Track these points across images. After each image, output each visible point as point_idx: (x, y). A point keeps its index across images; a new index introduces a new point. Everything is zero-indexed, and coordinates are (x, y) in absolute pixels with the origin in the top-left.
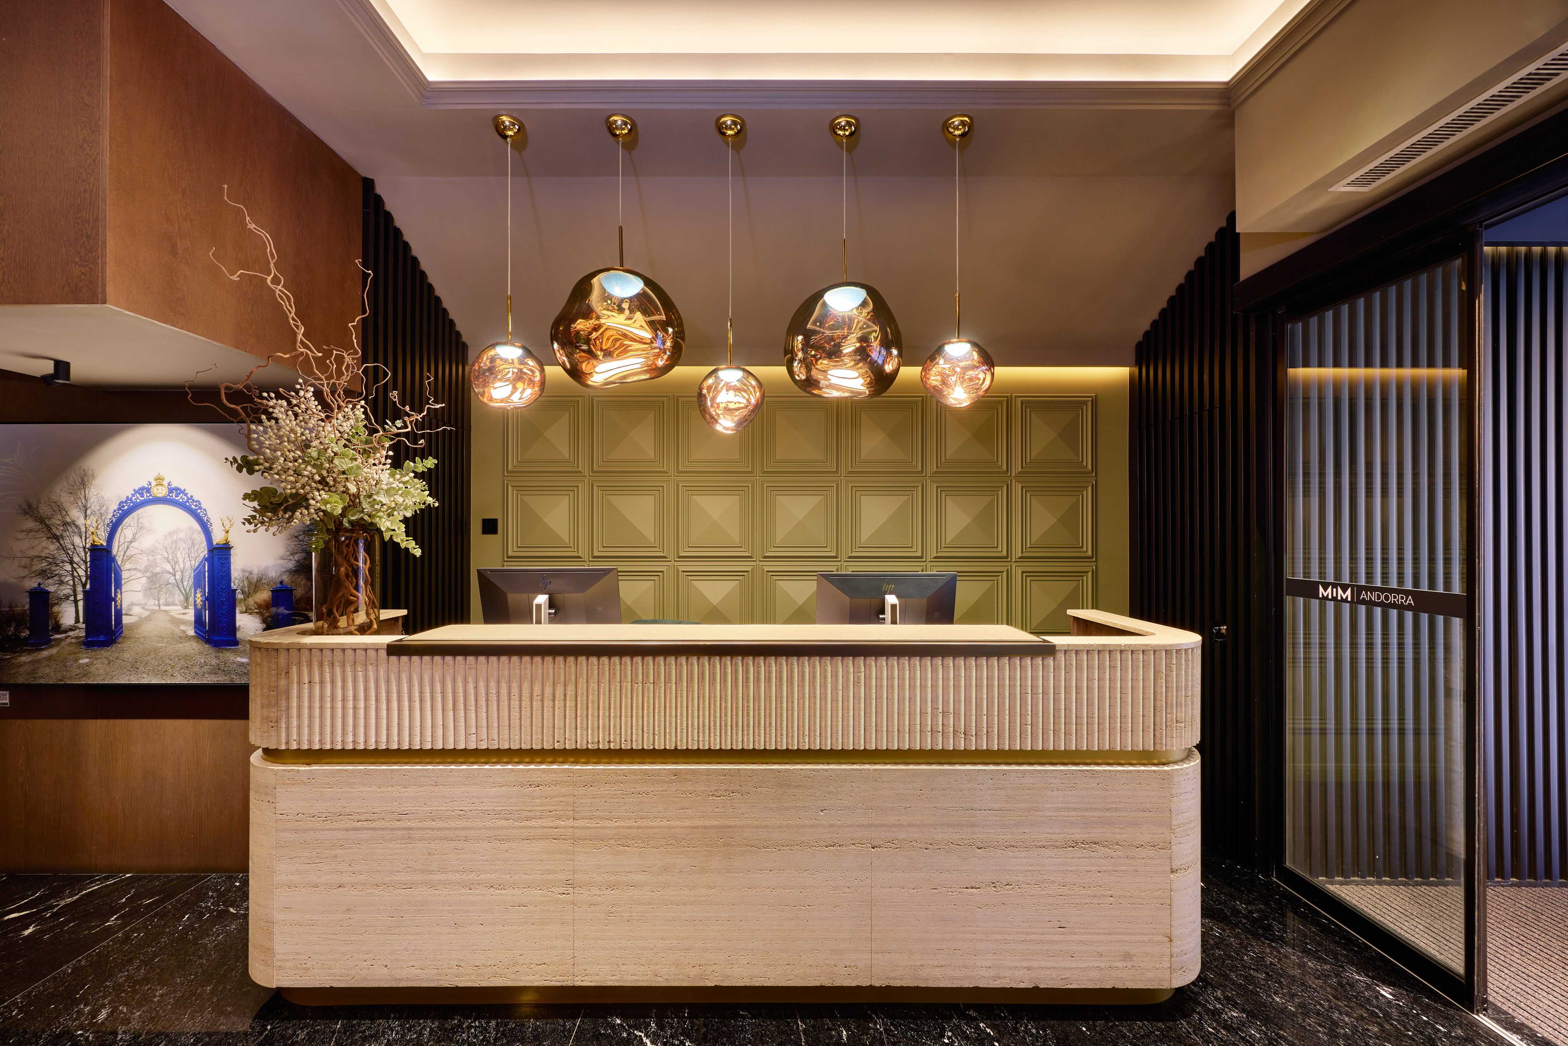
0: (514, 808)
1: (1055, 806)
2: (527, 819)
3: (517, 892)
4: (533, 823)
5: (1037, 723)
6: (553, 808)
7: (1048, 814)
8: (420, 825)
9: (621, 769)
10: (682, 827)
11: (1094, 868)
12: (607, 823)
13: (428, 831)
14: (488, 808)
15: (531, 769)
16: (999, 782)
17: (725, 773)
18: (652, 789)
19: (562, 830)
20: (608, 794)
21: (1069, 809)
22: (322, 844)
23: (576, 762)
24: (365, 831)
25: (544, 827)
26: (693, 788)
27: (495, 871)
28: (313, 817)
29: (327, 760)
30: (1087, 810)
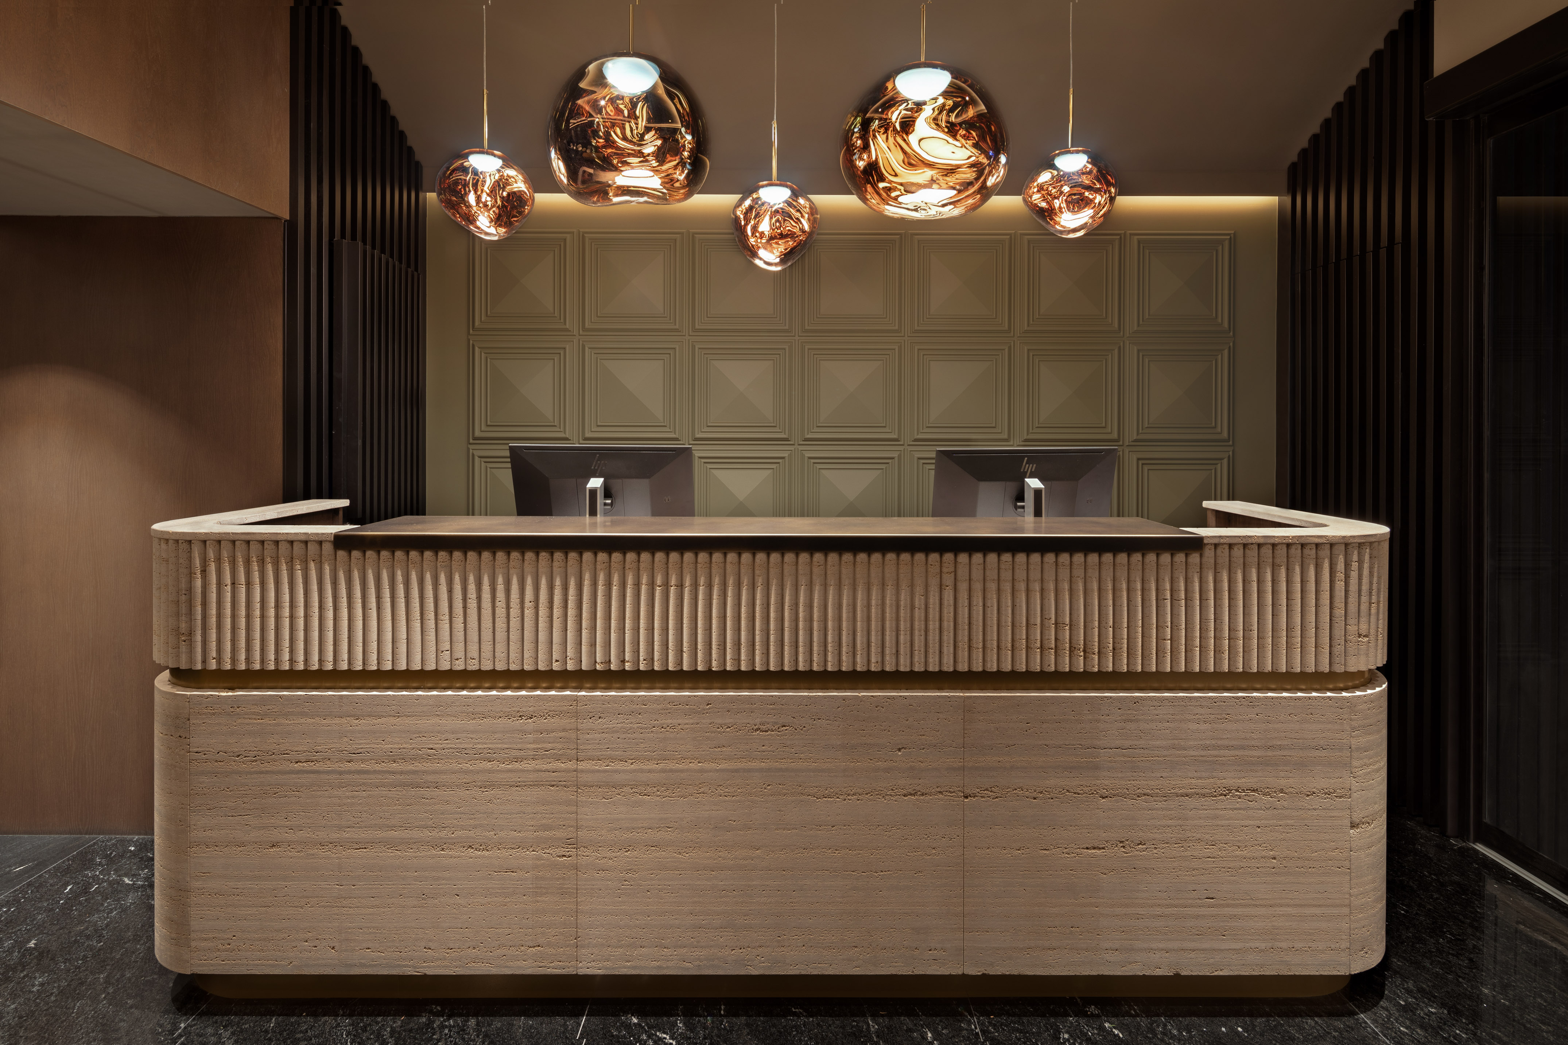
0: (500, 746)
1: (1201, 743)
2: (517, 760)
3: (504, 853)
4: (524, 765)
5: (1179, 638)
6: (549, 746)
7: (1192, 753)
8: (378, 767)
9: (639, 696)
10: (717, 771)
11: (1251, 822)
12: (619, 766)
13: (387, 776)
14: (466, 746)
15: (522, 696)
16: (1129, 712)
17: (773, 701)
18: (680, 721)
19: (563, 774)
20: (622, 727)
21: (1219, 747)
22: (250, 792)
23: (580, 688)
24: (306, 775)
25: (538, 771)
26: (731, 720)
27: (475, 827)
28: (238, 756)
29: (255, 685)
30: (1243, 748)
